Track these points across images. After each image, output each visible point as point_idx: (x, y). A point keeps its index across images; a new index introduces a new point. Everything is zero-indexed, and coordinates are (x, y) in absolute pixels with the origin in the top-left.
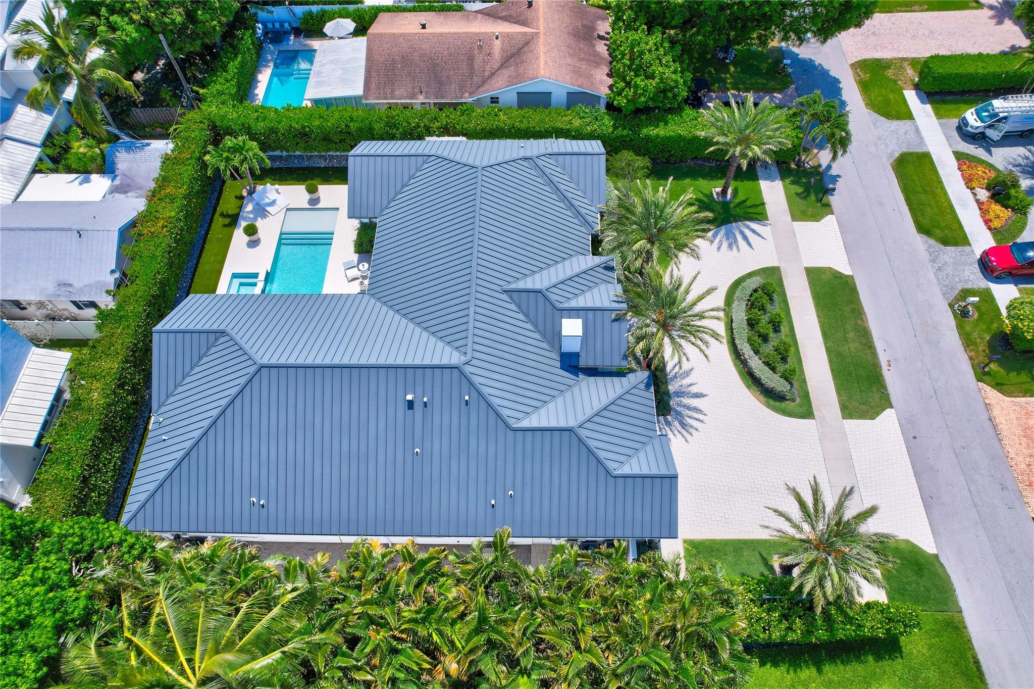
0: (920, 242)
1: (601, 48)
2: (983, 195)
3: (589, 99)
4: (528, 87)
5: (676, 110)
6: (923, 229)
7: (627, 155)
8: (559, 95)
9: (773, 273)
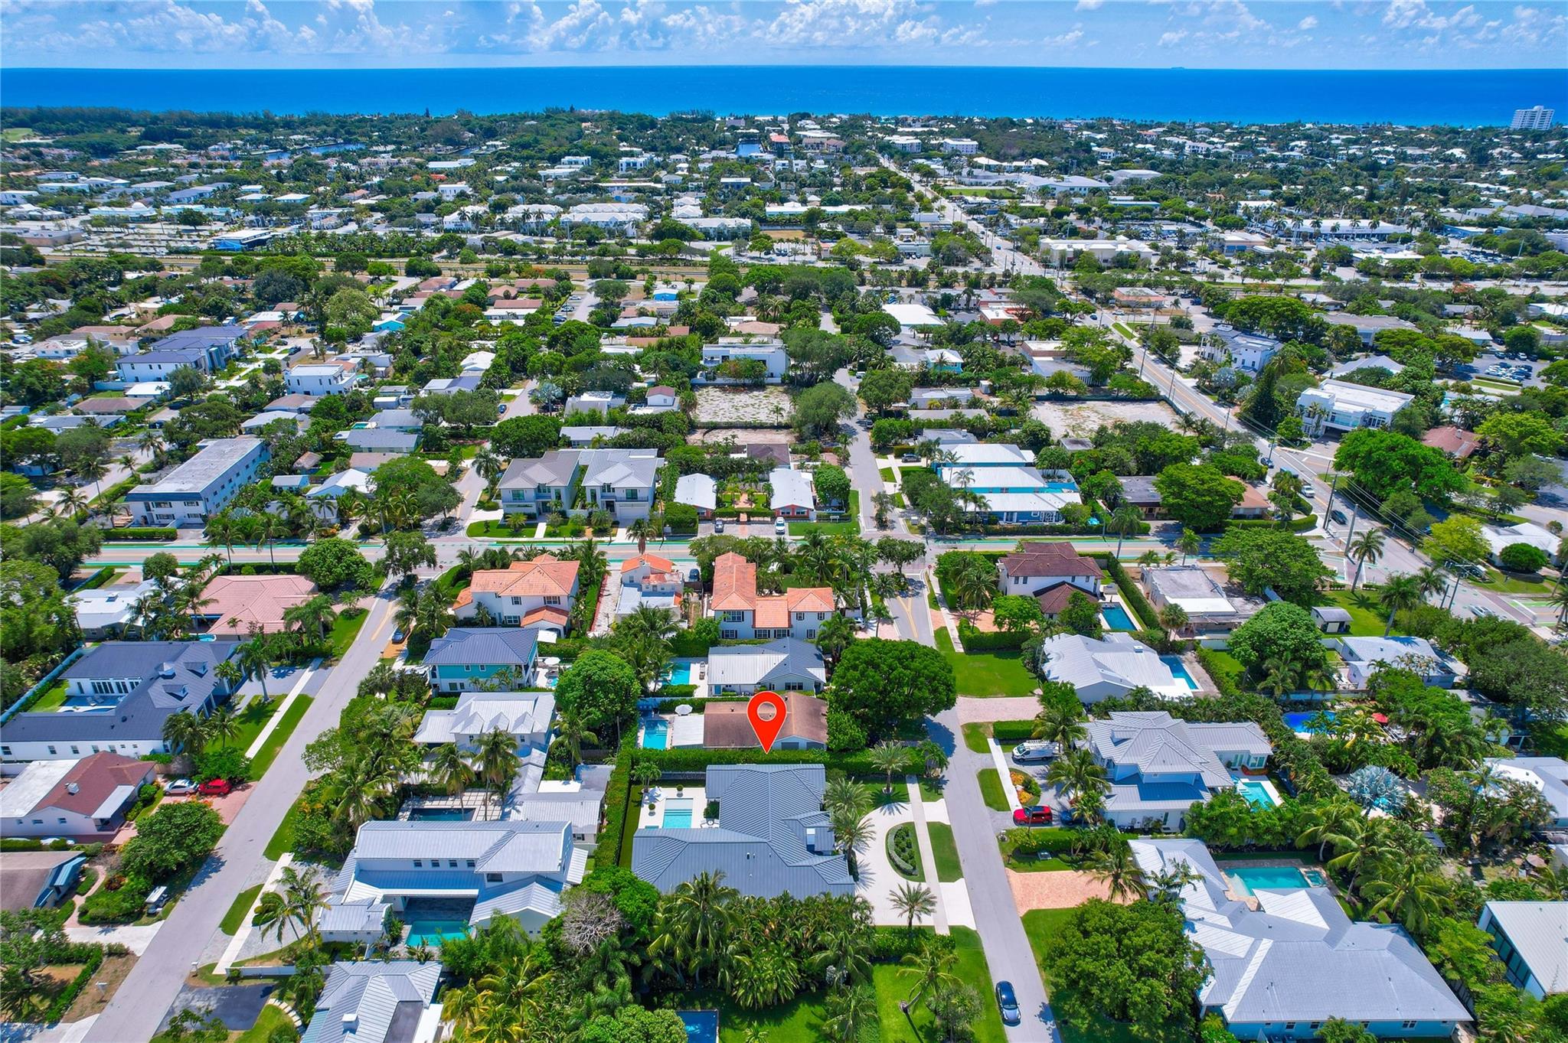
0: (986, 810)
1: (824, 720)
2: (1020, 788)
3: (818, 746)
4: (786, 740)
5: (861, 749)
6: (988, 804)
7: (836, 770)
8: (803, 744)
9: (912, 825)
